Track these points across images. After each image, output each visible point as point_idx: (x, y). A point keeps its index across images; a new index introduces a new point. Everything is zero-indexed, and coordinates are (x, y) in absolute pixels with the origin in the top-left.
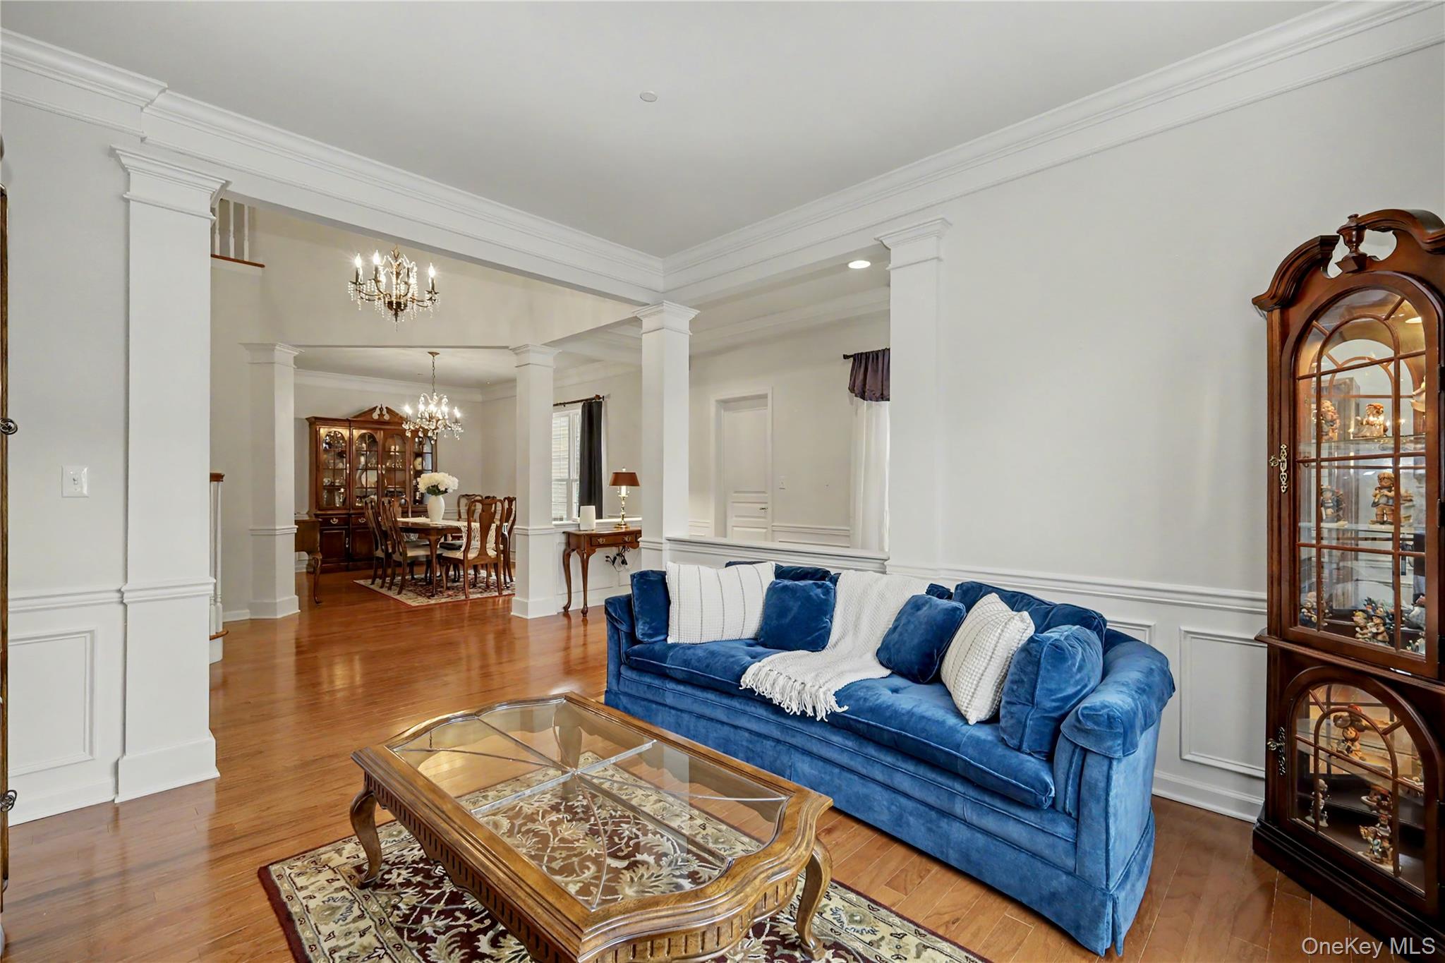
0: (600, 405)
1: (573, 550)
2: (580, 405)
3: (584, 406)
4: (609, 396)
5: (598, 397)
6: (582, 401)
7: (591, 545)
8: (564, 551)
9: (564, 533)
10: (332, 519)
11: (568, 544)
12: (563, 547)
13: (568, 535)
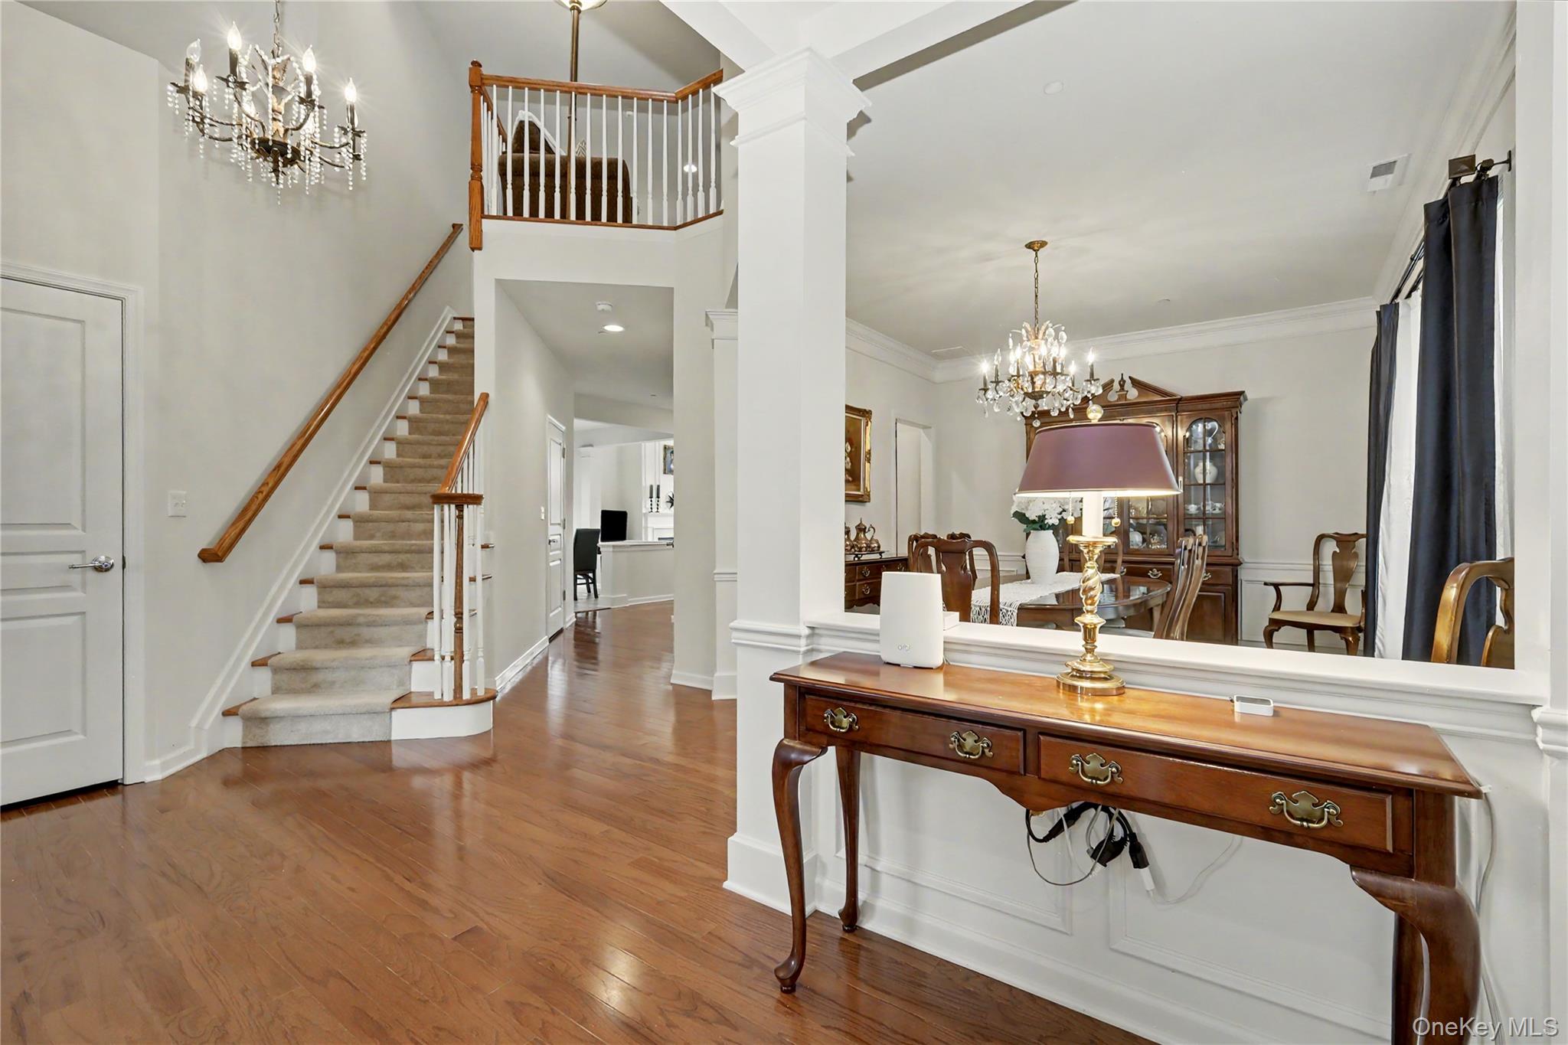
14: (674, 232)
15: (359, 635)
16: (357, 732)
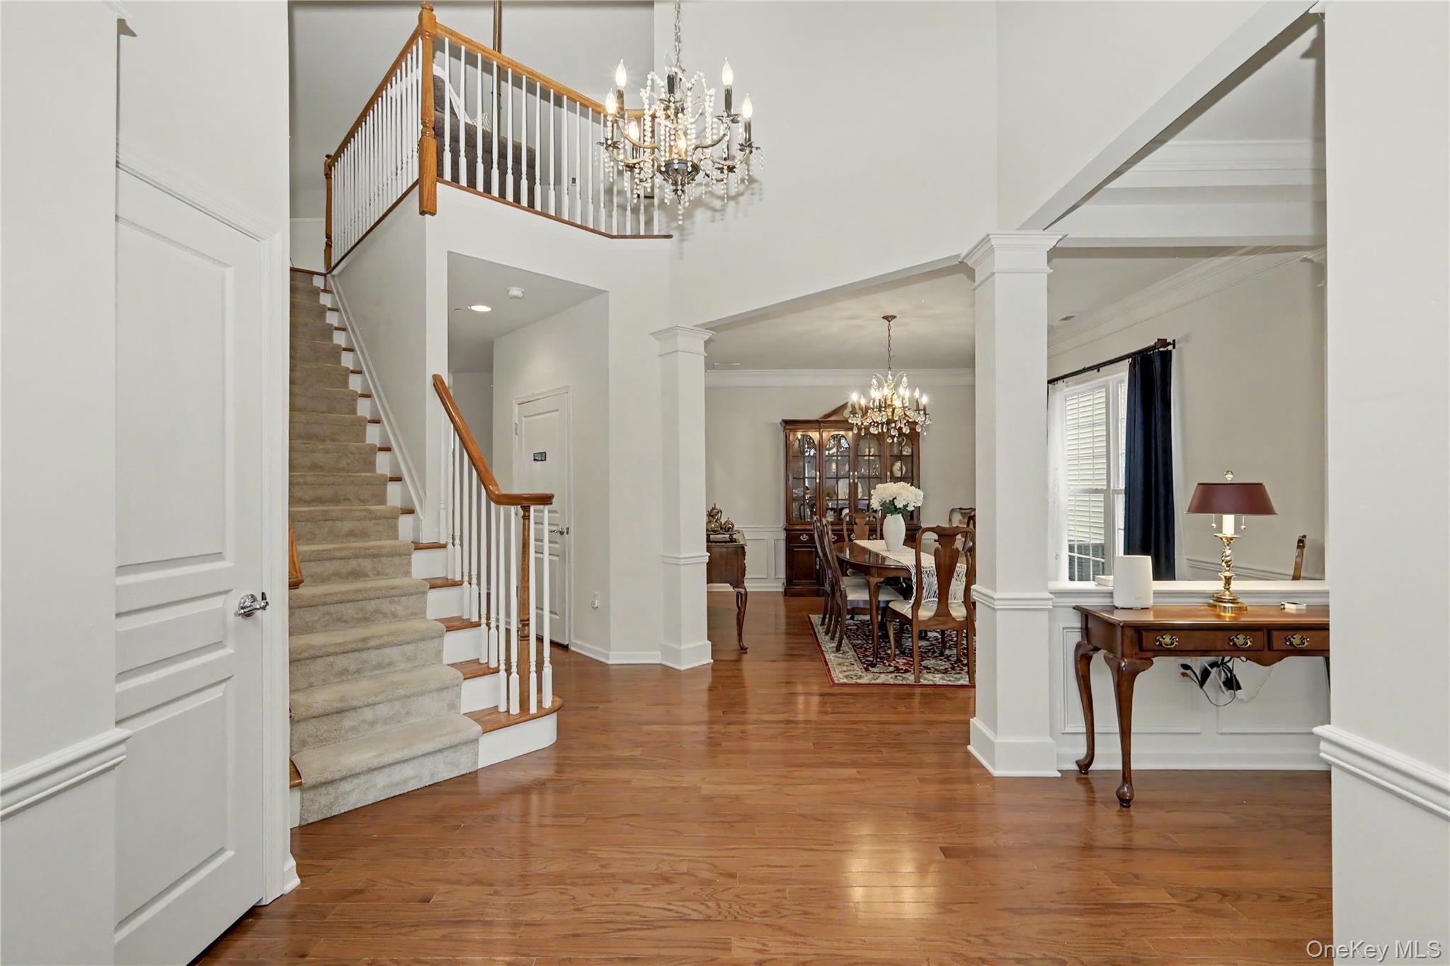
0: (1166, 357)
1: (1096, 649)
2: (1126, 364)
3: (1132, 366)
4: (1187, 338)
5: (1163, 343)
6: (1127, 357)
7: (1141, 649)
8: (1078, 646)
9: (1076, 608)
10: (802, 534)
11: (1086, 631)
12: (1076, 637)
13: (1086, 615)
14: (610, 239)
15: (366, 661)
16: (443, 770)
